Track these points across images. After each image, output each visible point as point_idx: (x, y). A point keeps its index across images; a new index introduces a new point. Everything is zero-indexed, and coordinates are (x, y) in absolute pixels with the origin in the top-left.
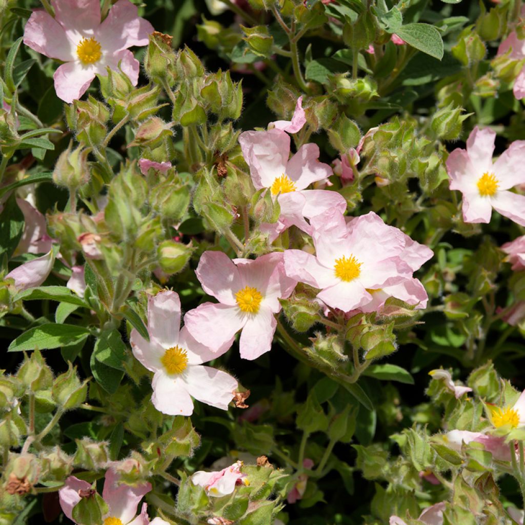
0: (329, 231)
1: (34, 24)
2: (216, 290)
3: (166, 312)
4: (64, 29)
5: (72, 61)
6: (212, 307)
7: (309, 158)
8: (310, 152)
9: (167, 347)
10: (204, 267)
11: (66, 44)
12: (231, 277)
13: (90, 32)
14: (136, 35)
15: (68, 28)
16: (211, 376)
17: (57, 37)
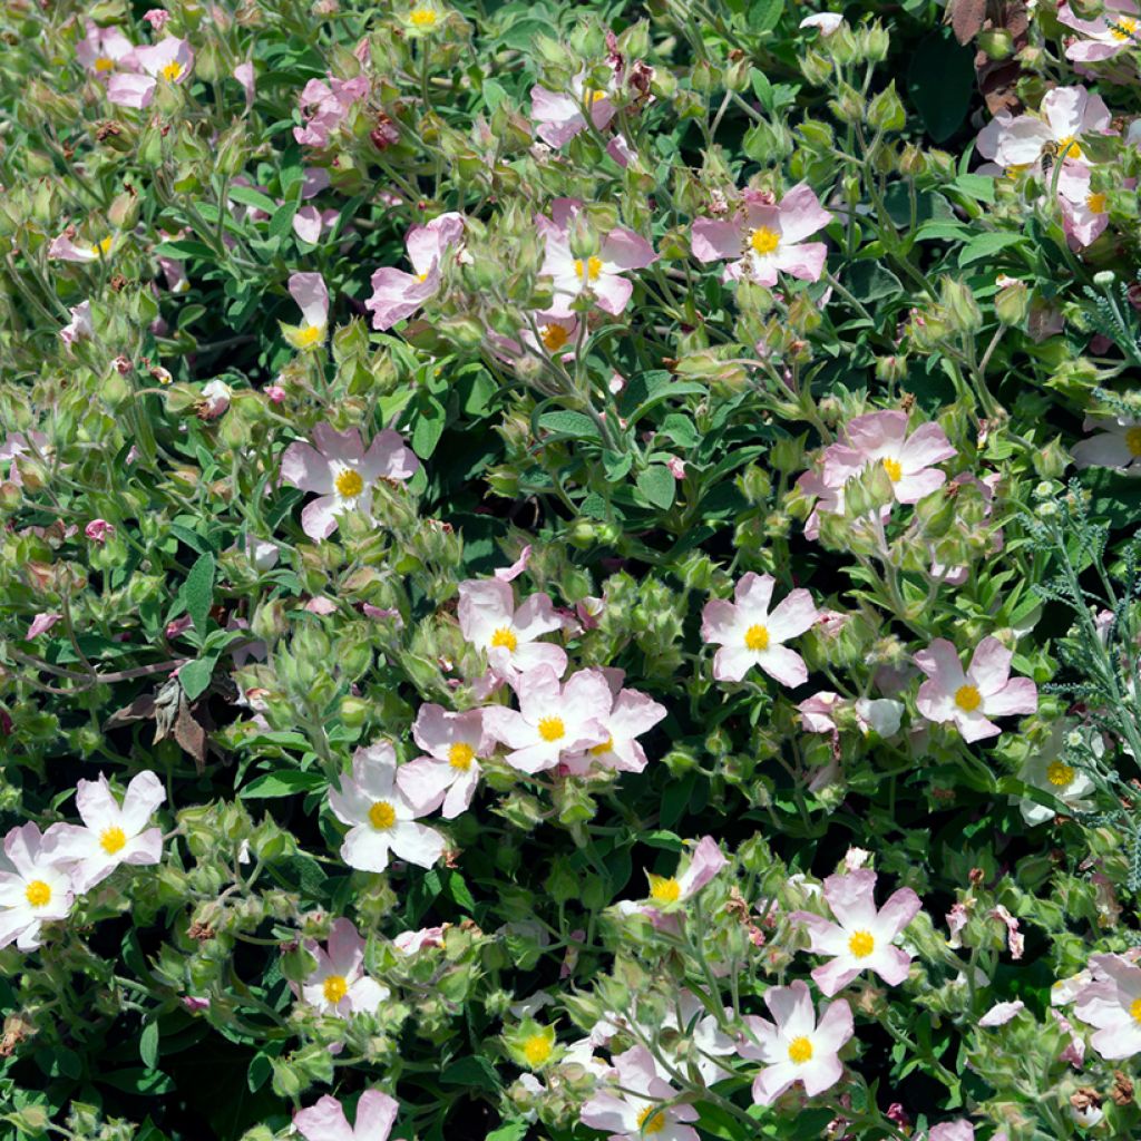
0: (542, 687)
1: (293, 455)
2: (433, 744)
3: (381, 765)
4: (326, 460)
5: (332, 494)
6: (427, 761)
7: (541, 606)
8: (541, 601)
9: (375, 800)
10: (424, 719)
11: (327, 475)
12: (451, 731)
13: (355, 461)
14: (401, 466)
15: (331, 458)
16: (422, 832)
17: (318, 468)
